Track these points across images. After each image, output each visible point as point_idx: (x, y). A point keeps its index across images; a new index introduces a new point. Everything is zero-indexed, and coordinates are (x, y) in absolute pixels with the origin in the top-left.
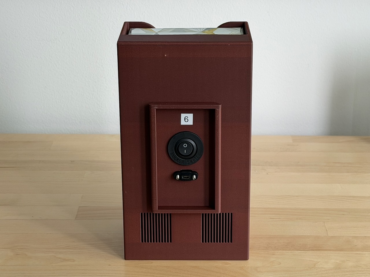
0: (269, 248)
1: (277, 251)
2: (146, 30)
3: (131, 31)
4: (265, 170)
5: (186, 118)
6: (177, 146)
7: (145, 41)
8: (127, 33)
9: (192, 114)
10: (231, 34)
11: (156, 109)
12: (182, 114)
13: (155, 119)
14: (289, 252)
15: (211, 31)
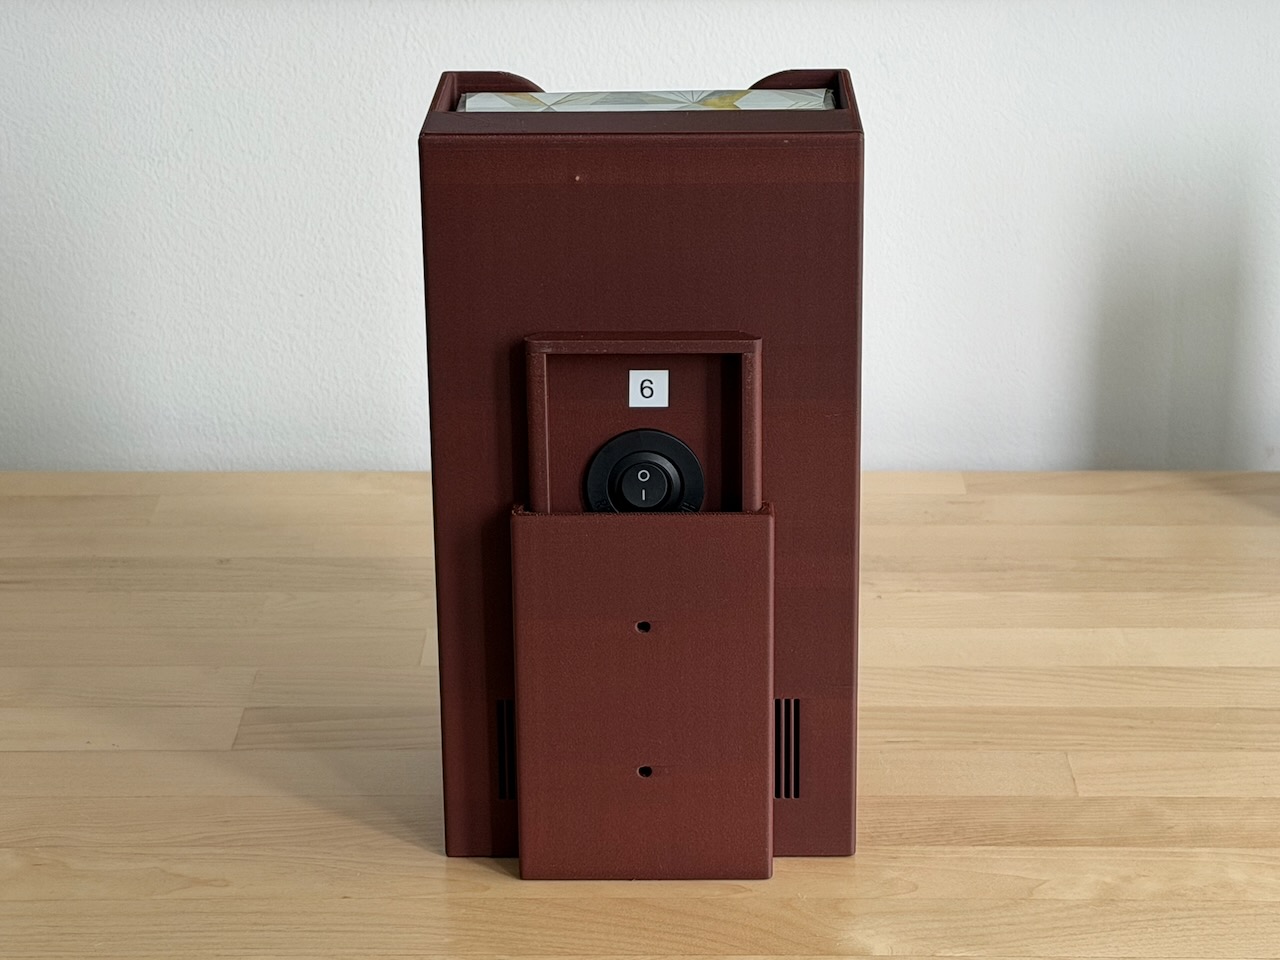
0: (879, 837)
1: (907, 848)
2: (514, 98)
3: (465, 102)
4: (872, 584)
5: (646, 384)
6: (619, 477)
7: (511, 131)
8: (453, 106)
9: (666, 372)
10: (794, 108)
11: (548, 355)
12: (632, 373)
13: (543, 389)
14: (947, 849)
15: (728, 100)
